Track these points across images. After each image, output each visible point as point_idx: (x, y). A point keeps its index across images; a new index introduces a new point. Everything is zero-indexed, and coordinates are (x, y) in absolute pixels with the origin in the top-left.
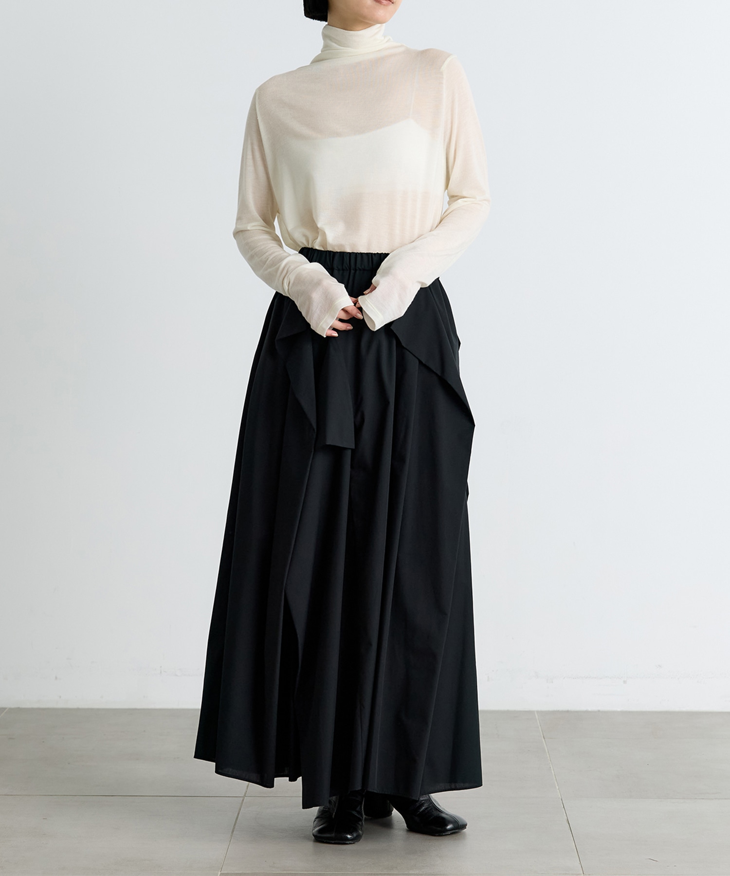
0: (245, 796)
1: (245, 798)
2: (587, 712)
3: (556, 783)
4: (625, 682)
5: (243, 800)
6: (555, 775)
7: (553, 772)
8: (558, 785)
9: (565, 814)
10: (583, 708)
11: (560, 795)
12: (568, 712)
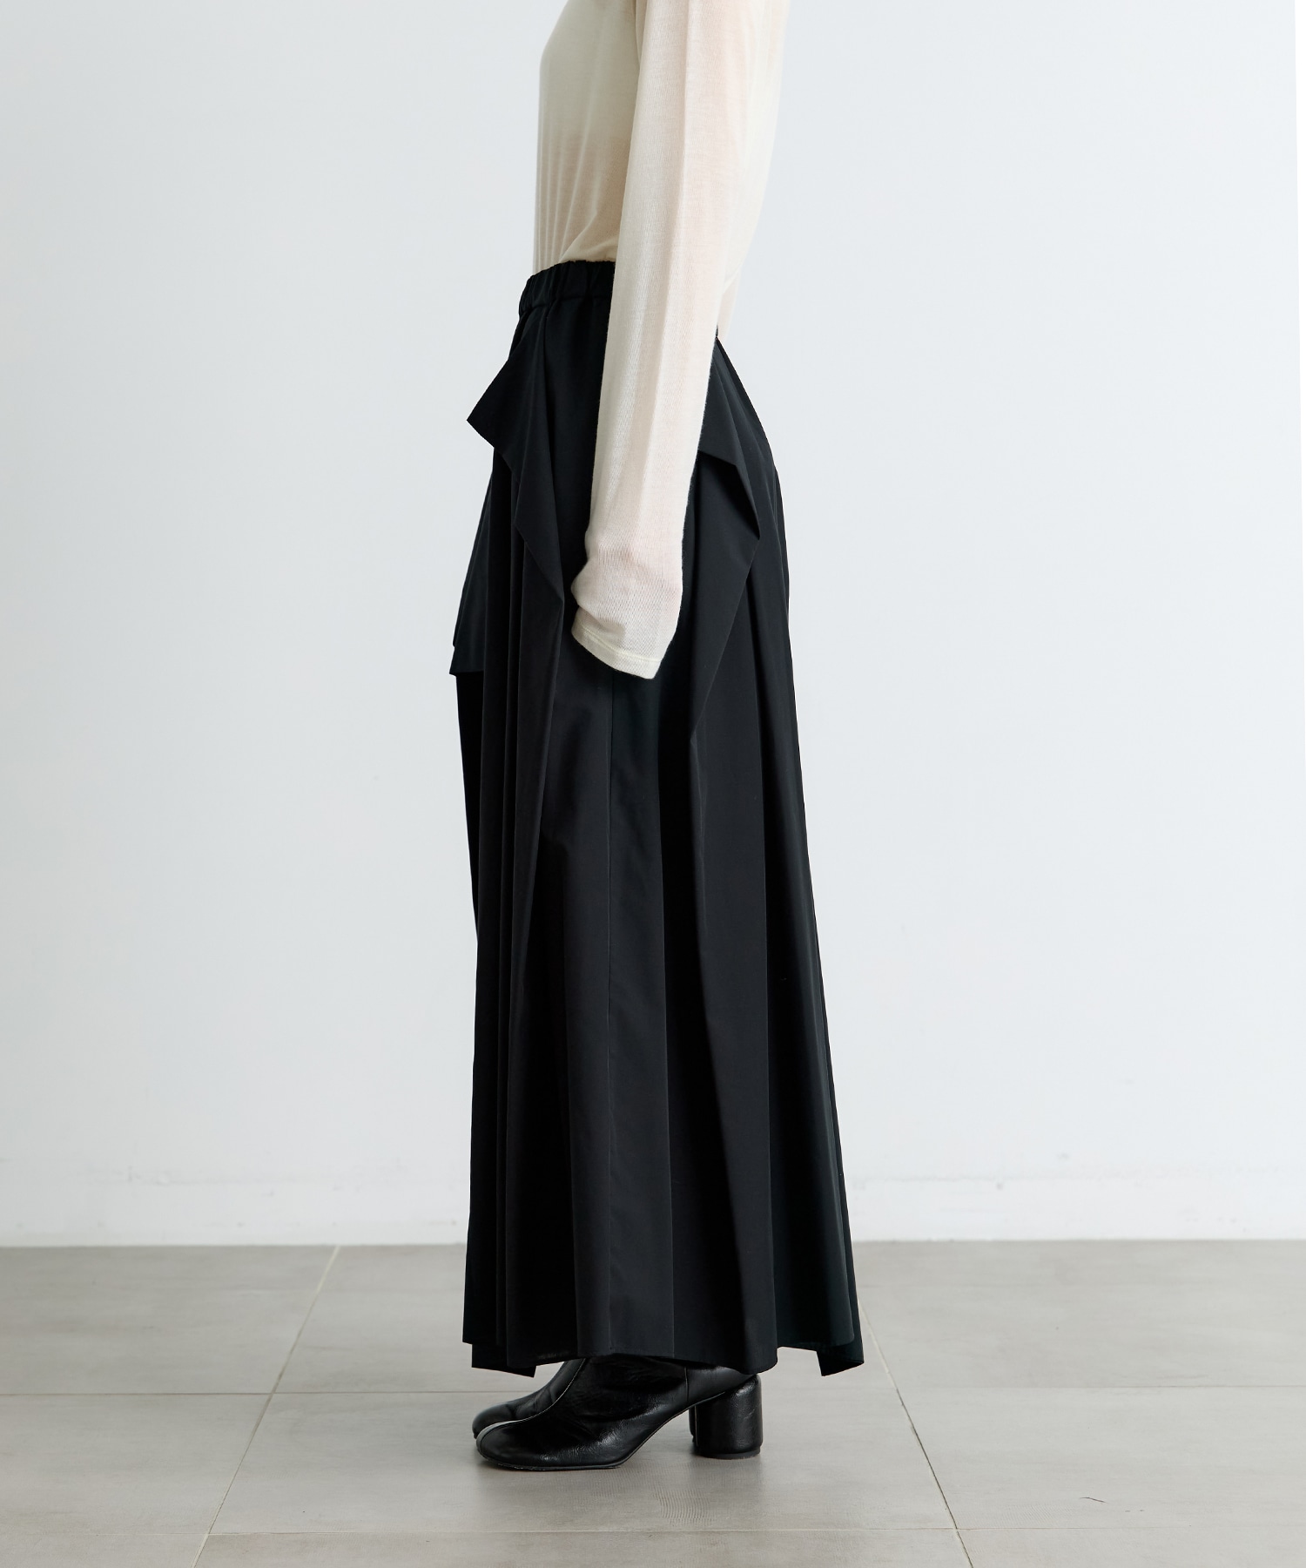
0: (274, 1391)
1: (274, 1395)
2: (929, 1243)
4: (999, 1186)
5: (269, 1400)
6: (880, 1348)
7: (876, 1342)
8: (887, 1366)
9: (907, 1417)
10: (922, 1236)
11: (893, 1384)
12: (894, 1243)
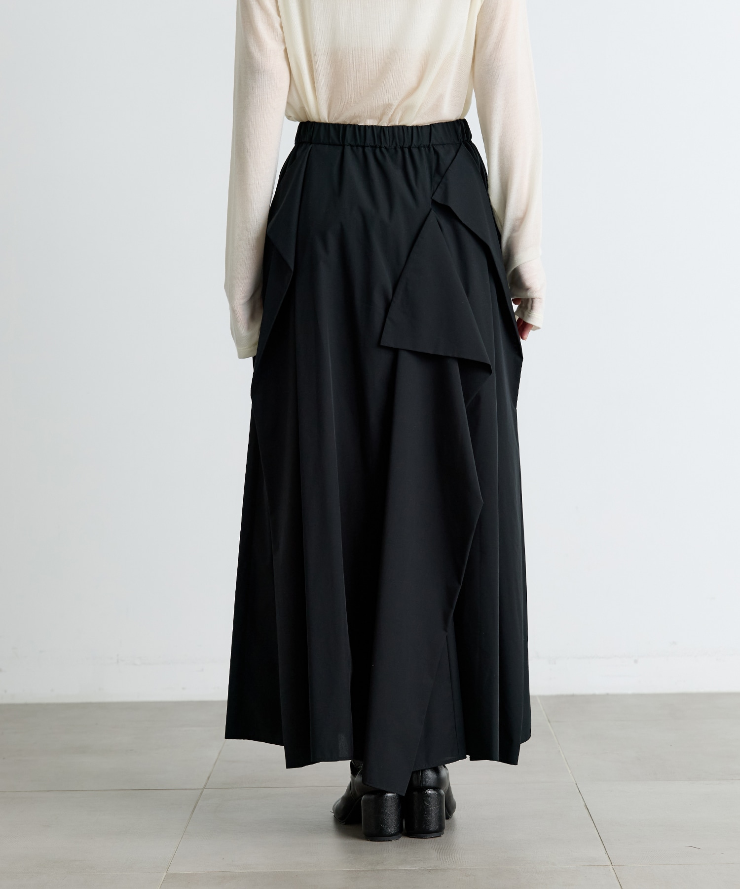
0: (205, 788)
1: (205, 789)
2: (594, 696)
3: (567, 767)
4: (636, 661)
5: (202, 793)
6: (566, 759)
7: (563, 755)
8: (570, 769)
9: (582, 799)
10: (590, 691)
11: (573, 779)
12: (573, 695)
